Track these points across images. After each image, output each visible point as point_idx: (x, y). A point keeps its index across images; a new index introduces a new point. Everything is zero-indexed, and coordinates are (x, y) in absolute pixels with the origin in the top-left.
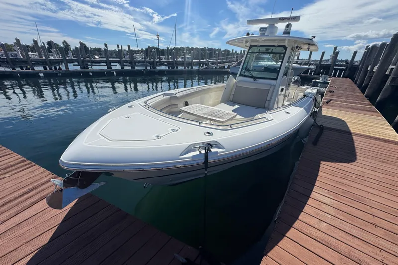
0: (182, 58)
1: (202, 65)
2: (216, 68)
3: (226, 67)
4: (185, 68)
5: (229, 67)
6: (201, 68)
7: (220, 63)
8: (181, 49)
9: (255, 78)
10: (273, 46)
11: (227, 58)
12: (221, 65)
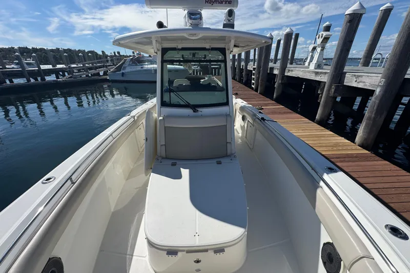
0: (17, 64)
1: (61, 73)
2: (87, 76)
3: (101, 73)
4: (29, 80)
5: (105, 73)
6: (61, 79)
7: (90, 69)
8: (11, 50)
9: (195, 108)
10: (204, 49)
11: (99, 62)
12: (93, 71)
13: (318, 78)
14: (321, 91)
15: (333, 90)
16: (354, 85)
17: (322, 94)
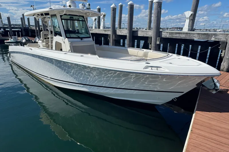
9: (82, 38)
13: (106, 33)
14: (109, 38)
15: (114, 37)
16: (120, 34)
17: (110, 39)
